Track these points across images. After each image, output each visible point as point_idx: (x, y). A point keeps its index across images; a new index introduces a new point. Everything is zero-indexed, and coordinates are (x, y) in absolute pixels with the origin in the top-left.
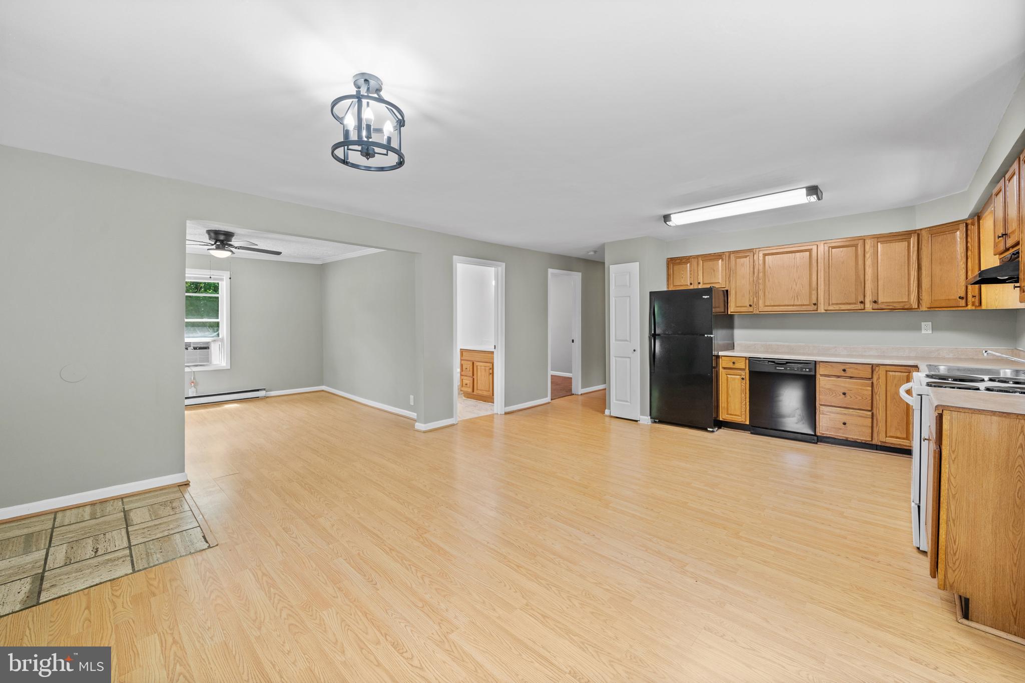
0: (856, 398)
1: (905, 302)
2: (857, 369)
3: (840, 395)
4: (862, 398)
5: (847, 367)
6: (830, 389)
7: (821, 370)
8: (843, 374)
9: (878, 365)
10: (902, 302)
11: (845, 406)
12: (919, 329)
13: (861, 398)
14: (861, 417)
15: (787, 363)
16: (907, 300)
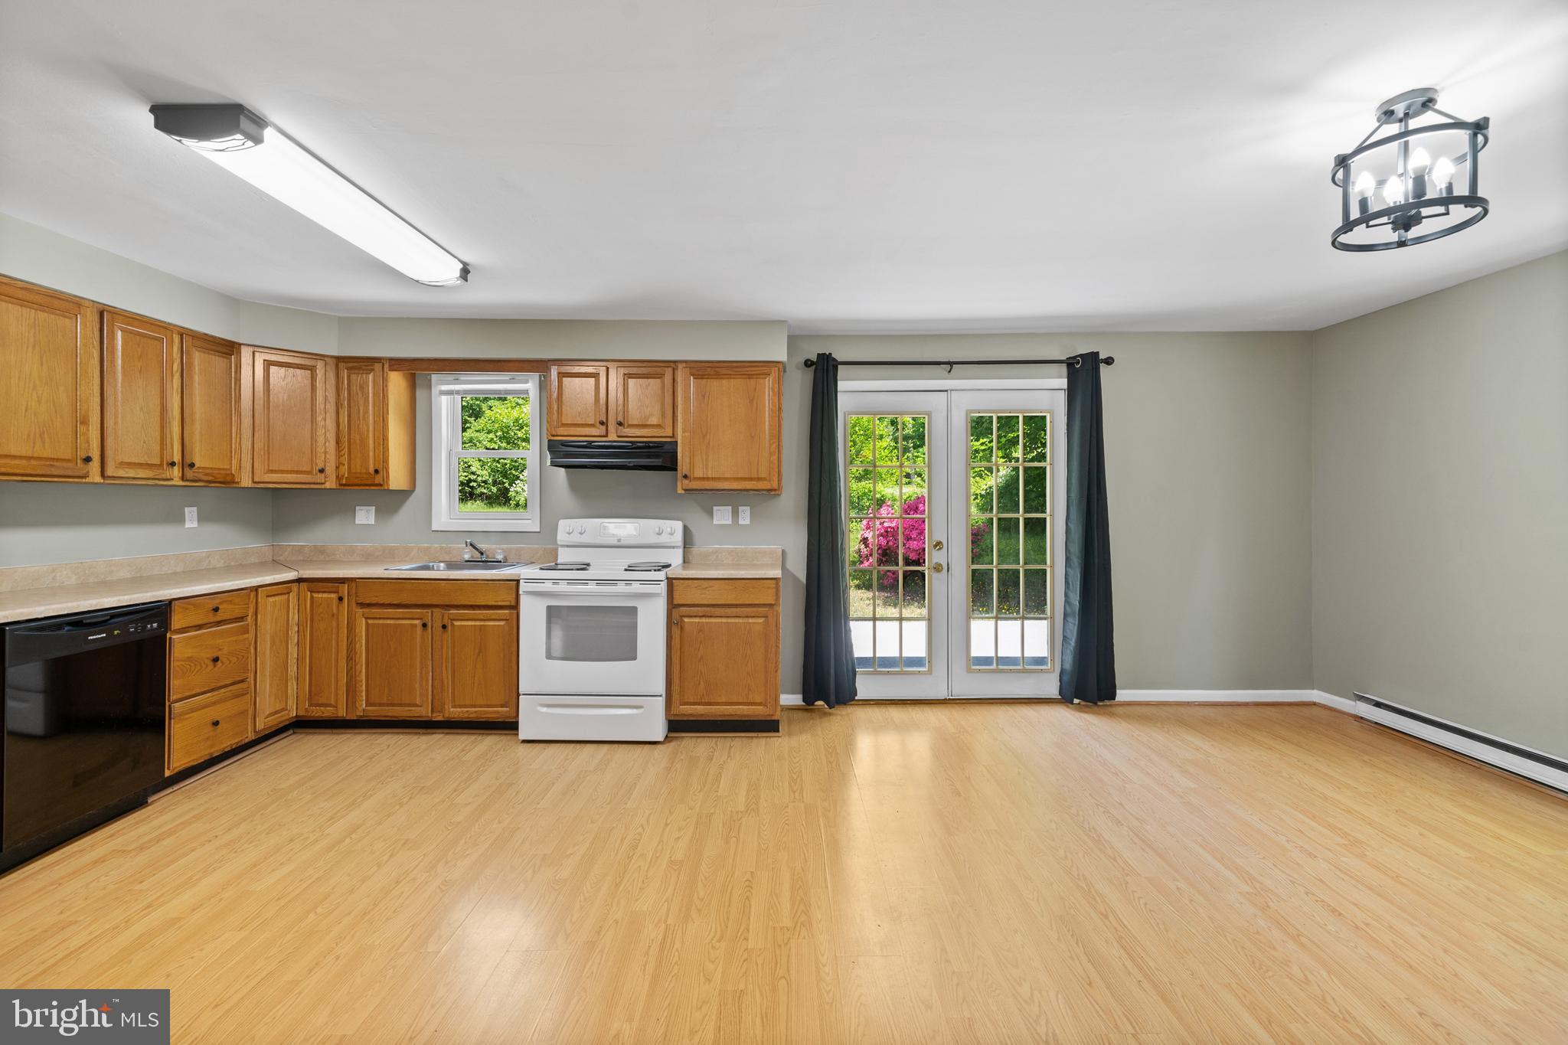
0: (230, 662)
1: (226, 469)
2: (231, 602)
3: (207, 666)
4: (238, 658)
5: (218, 601)
6: (190, 659)
7: (177, 621)
8: (212, 618)
9: (256, 589)
10: (223, 469)
11: (213, 685)
12: (181, 519)
13: (236, 659)
14: (236, 696)
15: (113, 616)
16: (228, 467)
